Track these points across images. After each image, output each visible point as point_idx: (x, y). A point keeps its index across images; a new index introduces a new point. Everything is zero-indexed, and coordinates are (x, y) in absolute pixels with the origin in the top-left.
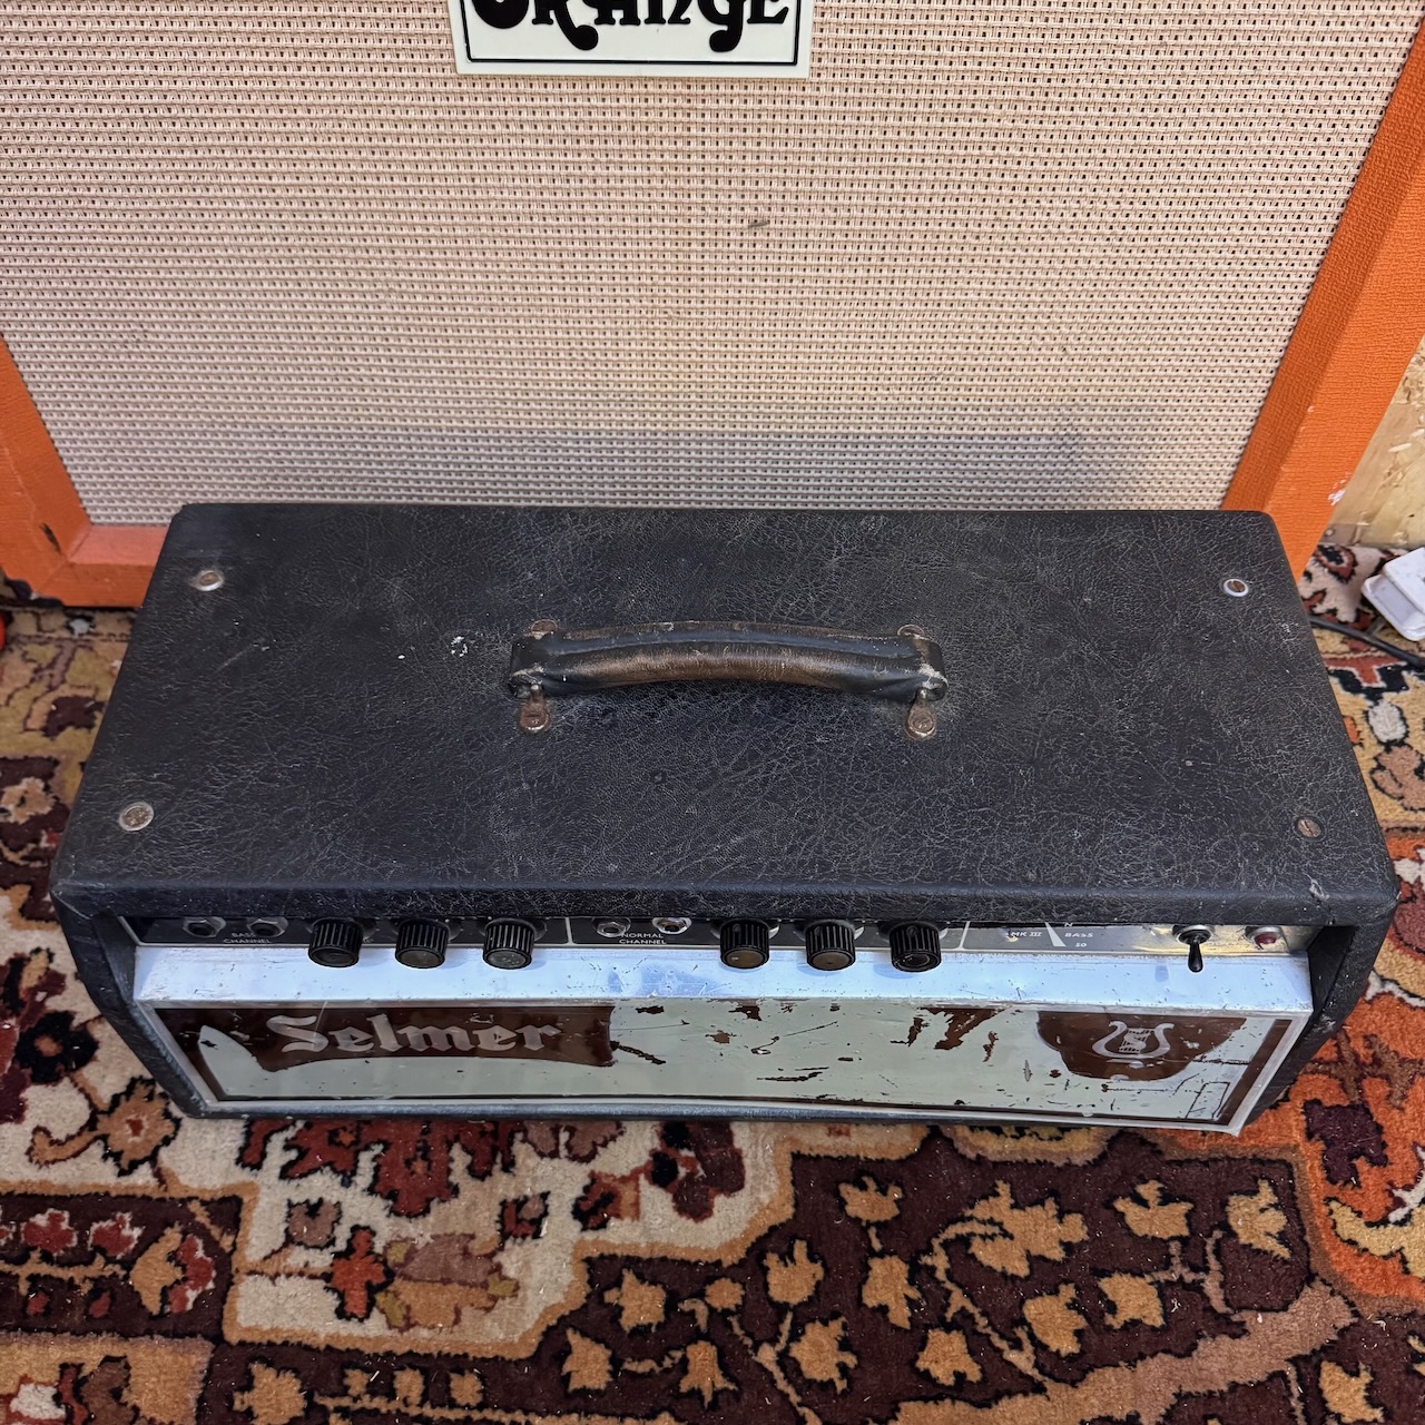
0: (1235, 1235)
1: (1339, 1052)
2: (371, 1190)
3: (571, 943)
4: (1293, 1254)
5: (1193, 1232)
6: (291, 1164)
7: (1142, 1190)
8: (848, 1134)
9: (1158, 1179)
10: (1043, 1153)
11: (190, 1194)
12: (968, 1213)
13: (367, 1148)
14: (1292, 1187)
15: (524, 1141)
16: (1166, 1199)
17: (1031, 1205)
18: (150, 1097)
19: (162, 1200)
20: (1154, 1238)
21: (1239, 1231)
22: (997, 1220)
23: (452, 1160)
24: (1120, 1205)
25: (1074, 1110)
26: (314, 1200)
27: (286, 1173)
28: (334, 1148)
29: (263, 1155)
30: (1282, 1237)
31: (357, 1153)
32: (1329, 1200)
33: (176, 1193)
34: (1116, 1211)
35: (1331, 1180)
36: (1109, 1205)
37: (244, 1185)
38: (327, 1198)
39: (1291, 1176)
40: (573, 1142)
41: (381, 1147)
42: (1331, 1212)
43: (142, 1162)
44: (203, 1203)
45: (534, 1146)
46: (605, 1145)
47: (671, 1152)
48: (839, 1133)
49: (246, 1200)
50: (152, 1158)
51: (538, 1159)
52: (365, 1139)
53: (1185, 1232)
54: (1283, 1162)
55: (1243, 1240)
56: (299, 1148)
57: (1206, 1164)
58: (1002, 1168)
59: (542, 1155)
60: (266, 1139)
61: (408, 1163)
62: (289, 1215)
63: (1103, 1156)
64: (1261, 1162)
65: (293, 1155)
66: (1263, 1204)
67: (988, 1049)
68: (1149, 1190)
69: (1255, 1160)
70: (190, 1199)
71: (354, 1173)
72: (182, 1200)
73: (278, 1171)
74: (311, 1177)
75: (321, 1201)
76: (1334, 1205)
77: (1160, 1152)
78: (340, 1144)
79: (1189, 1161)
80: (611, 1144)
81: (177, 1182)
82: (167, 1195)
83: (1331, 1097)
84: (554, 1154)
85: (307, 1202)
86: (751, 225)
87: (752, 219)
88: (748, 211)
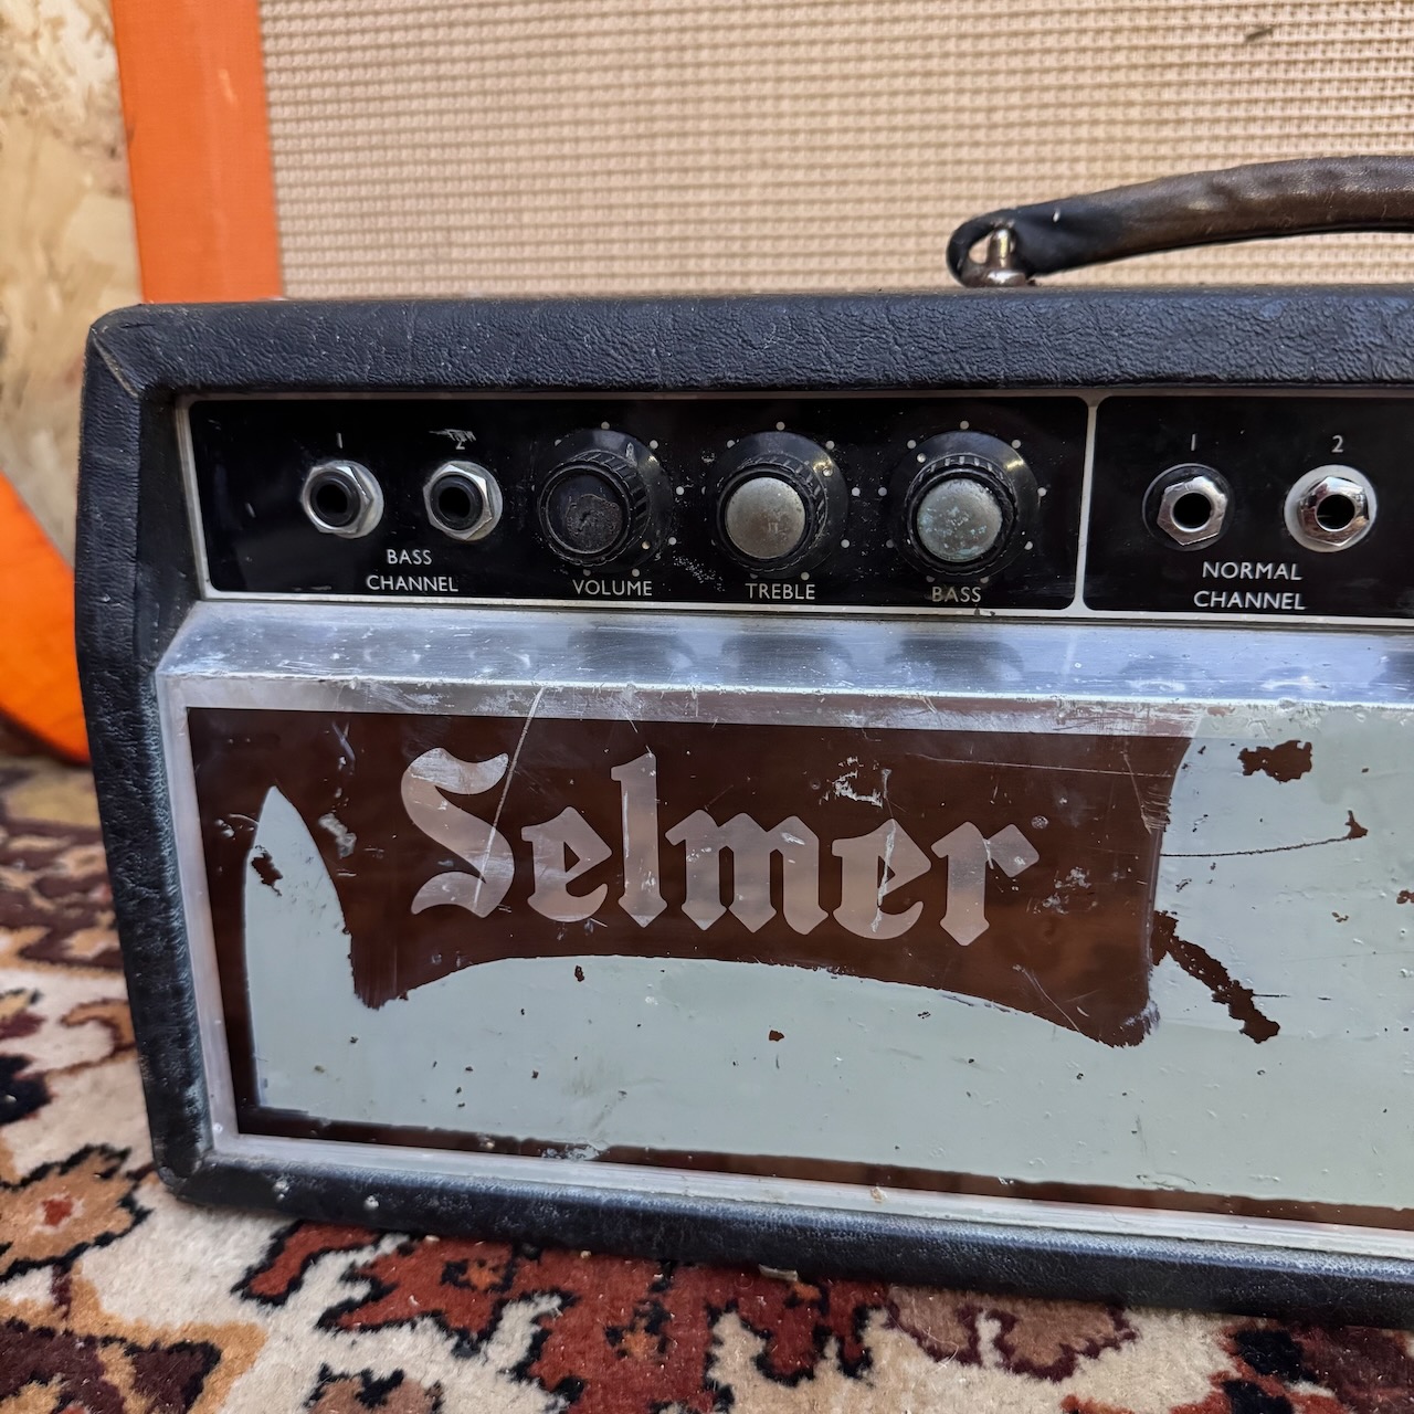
2: (521, 1372)
3: (1078, 608)
6: (349, 1306)
11: (110, 1331)
13: (526, 1297)
15: (893, 1323)
18: (107, 1175)
19: (46, 1333)
23: (719, 1342)
26: (383, 1372)
27: (332, 1320)
28: (451, 1290)
29: (295, 1284)
31: (501, 1304)
33: (83, 1323)
37: (232, 1329)
38: (412, 1374)
40: (1014, 1338)
41: (556, 1301)
43: (39, 1265)
44: (133, 1350)
45: (918, 1336)
46: (1093, 1352)
47: (1270, 1385)
49: (227, 1354)
50: (63, 1264)
51: (929, 1362)
52: (520, 1283)
56: (375, 1283)
59: (937, 1354)
60: (312, 1259)
61: (614, 1335)
62: (317, 1395)
65: (360, 1291)
70: (107, 1341)
71: (487, 1335)
72: (90, 1341)
73: (317, 1315)
74: (386, 1333)
75: (398, 1377)
78: (467, 1284)
80: (1108, 1354)
81: (96, 1306)
82: (61, 1327)
84: (970, 1356)
85: (366, 1374)
86: (1251, 37)
87: (1251, 30)
88: (1247, 18)
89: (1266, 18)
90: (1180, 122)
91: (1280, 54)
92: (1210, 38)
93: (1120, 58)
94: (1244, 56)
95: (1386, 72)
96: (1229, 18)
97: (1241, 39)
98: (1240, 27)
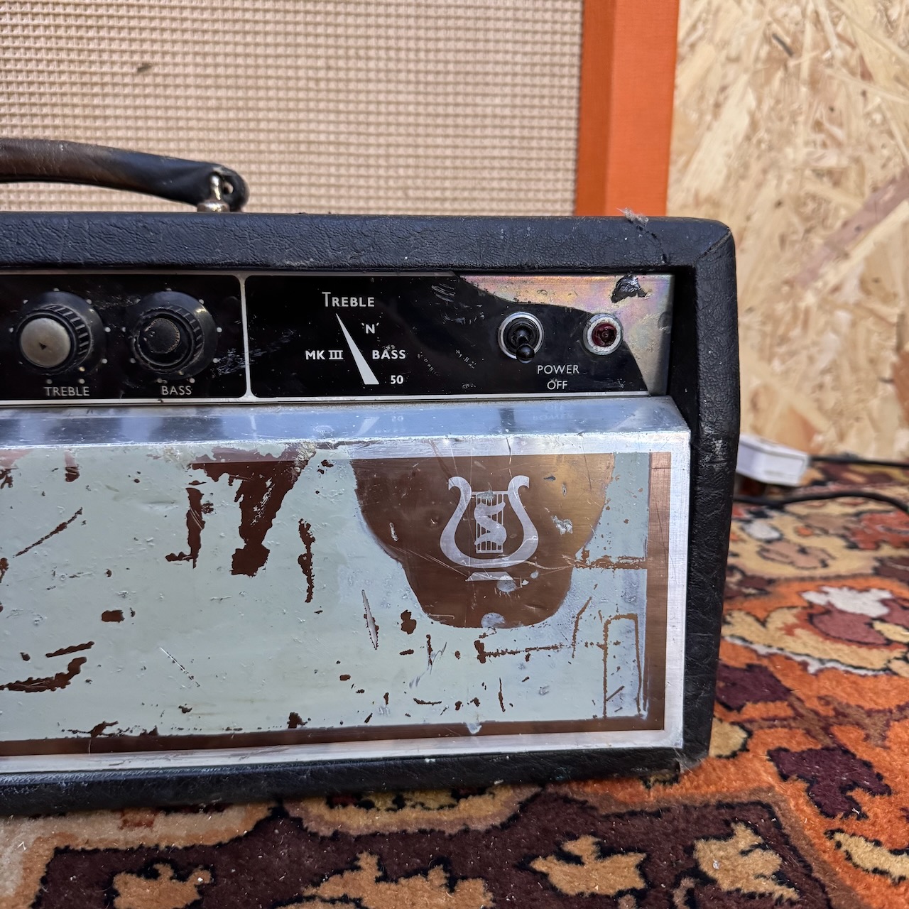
0: (713, 881)
1: (794, 708)
4: (801, 892)
5: (651, 885)
7: (570, 847)
8: (150, 824)
9: (594, 834)
10: (429, 821)
12: (310, 891)
14: (778, 825)
16: (605, 852)
17: (408, 875)
20: (593, 895)
21: (718, 876)
22: (353, 895)
24: (539, 865)
25: (452, 718)
30: (780, 878)
32: (831, 834)
34: (535, 872)
35: (827, 813)
36: (523, 865)
39: (773, 815)
42: (839, 845)
48: (139, 825)
53: (640, 884)
54: (759, 803)
55: (725, 885)
57: (657, 814)
58: (370, 841)
63: (515, 817)
64: (730, 806)
66: (743, 845)
67: (305, 563)
68: (583, 846)
69: (720, 805)
76: (838, 837)
77: (593, 808)
79: (633, 814)
83: (799, 744)
86: (140, 70)
87: (140, 65)
88: (136, 58)
89: (147, 58)
90: (106, 118)
91: (159, 80)
92: (116, 69)
93: (64, 78)
94: (138, 80)
95: (221, 93)
96: (126, 57)
97: (135, 70)
98: (133, 64)
